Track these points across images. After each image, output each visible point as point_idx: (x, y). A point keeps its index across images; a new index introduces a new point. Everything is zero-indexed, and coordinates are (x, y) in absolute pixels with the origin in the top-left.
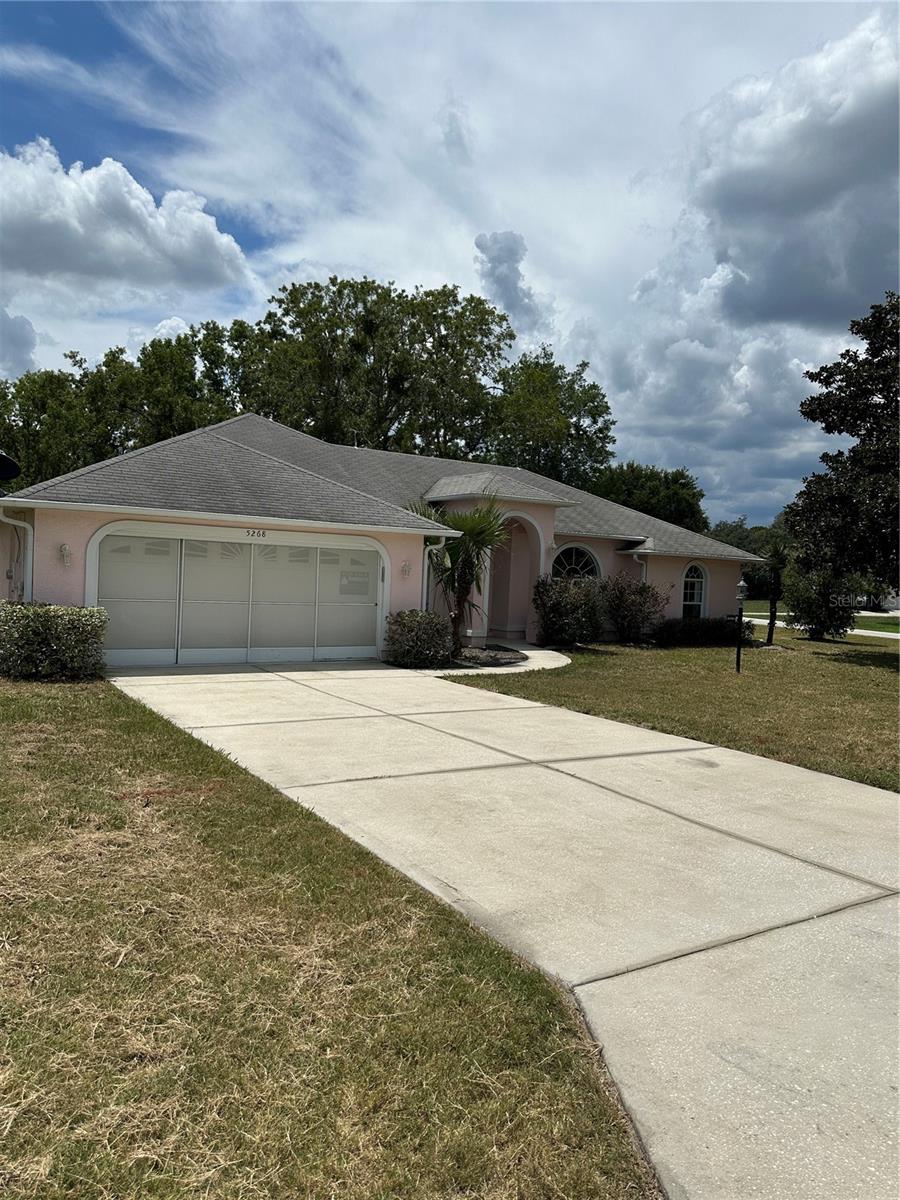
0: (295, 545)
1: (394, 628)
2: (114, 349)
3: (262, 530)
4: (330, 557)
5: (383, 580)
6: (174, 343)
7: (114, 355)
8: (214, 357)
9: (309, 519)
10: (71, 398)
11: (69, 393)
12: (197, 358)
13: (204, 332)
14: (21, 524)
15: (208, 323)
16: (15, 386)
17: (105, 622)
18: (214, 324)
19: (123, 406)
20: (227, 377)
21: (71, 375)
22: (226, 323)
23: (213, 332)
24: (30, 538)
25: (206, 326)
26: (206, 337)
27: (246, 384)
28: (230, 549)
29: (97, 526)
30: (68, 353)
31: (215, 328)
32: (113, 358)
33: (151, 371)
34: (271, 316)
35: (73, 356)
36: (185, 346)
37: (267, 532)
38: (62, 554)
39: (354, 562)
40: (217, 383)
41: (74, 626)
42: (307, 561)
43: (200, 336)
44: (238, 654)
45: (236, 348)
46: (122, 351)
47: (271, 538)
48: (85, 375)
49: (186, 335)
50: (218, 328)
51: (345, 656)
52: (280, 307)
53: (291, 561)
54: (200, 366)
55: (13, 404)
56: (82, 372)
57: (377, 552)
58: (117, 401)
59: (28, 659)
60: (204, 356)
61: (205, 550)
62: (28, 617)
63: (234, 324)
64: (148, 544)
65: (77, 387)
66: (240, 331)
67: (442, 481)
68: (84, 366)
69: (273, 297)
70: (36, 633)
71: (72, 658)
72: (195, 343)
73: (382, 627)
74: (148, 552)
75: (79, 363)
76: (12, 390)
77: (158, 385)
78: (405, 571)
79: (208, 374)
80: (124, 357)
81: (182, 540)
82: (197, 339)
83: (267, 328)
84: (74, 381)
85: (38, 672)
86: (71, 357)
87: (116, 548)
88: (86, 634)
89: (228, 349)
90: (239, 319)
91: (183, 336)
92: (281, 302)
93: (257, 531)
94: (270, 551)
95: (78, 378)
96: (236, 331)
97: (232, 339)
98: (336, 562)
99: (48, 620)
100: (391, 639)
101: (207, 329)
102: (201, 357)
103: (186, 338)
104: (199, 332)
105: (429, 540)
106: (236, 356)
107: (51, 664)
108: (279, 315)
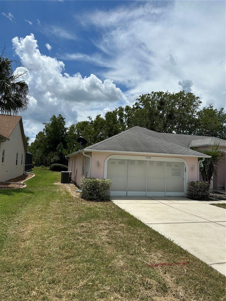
0: (159, 161)
1: (191, 187)
2: (98, 115)
3: (150, 157)
4: (169, 164)
5: (185, 171)
6: (112, 112)
7: (98, 116)
8: (121, 115)
9: (164, 153)
10: (89, 127)
11: (88, 126)
12: (117, 115)
13: (119, 109)
14: (89, 156)
15: (120, 107)
16: (76, 125)
17: (111, 184)
18: (121, 107)
19: (101, 128)
20: (124, 120)
21: (89, 121)
22: (124, 107)
23: (121, 109)
24: (91, 160)
25: (119, 108)
26: (119, 110)
27: (129, 121)
28: (141, 162)
29: (107, 156)
30: (88, 117)
31: (121, 108)
32: (98, 117)
33: (108, 119)
34: (136, 103)
35: (89, 117)
36: (115, 113)
37: (151, 157)
38: (98, 164)
39: (176, 166)
40: (122, 121)
41: (103, 185)
42: (162, 166)
43: (118, 110)
44: (143, 193)
45: (126, 112)
46: (100, 115)
47: (153, 159)
48: (92, 121)
49: (115, 110)
50: (122, 108)
51: (174, 195)
52: (139, 101)
53: (157, 165)
54: (118, 117)
55: (75, 129)
56: (91, 121)
57: (183, 163)
58: (100, 127)
59: (91, 194)
60: (119, 115)
61: (134, 163)
62: (91, 182)
63: (126, 107)
64: (120, 161)
65: (90, 124)
66: (128, 108)
67: (193, 141)
68: (92, 119)
69: (137, 99)
70: (93, 187)
71: (102, 194)
72: (117, 112)
73: (186, 186)
74: (120, 163)
75: (90, 119)
76: (75, 126)
77: (110, 122)
78: (192, 169)
79: (120, 119)
80: (100, 117)
81: (128, 160)
82: (117, 111)
83: (135, 106)
84: (89, 123)
85: (93, 198)
86: (89, 118)
87: (112, 162)
88: (106, 187)
89: (125, 113)
90: (127, 105)
91: (114, 111)
92: (139, 99)
93: (148, 157)
94: (152, 162)
95: (90, 122)
96: (127, 108)
97: (126, 110)
98: (171, 166)
99: (96, 183)
100: (189, 190)
101: (120, 108)
102: (118, 115)
103: (115, 111)
104: (118, 109)
105: (200, 159)
106: (127, 114)
107: (97, 196)
108: (138, 103)
